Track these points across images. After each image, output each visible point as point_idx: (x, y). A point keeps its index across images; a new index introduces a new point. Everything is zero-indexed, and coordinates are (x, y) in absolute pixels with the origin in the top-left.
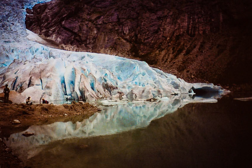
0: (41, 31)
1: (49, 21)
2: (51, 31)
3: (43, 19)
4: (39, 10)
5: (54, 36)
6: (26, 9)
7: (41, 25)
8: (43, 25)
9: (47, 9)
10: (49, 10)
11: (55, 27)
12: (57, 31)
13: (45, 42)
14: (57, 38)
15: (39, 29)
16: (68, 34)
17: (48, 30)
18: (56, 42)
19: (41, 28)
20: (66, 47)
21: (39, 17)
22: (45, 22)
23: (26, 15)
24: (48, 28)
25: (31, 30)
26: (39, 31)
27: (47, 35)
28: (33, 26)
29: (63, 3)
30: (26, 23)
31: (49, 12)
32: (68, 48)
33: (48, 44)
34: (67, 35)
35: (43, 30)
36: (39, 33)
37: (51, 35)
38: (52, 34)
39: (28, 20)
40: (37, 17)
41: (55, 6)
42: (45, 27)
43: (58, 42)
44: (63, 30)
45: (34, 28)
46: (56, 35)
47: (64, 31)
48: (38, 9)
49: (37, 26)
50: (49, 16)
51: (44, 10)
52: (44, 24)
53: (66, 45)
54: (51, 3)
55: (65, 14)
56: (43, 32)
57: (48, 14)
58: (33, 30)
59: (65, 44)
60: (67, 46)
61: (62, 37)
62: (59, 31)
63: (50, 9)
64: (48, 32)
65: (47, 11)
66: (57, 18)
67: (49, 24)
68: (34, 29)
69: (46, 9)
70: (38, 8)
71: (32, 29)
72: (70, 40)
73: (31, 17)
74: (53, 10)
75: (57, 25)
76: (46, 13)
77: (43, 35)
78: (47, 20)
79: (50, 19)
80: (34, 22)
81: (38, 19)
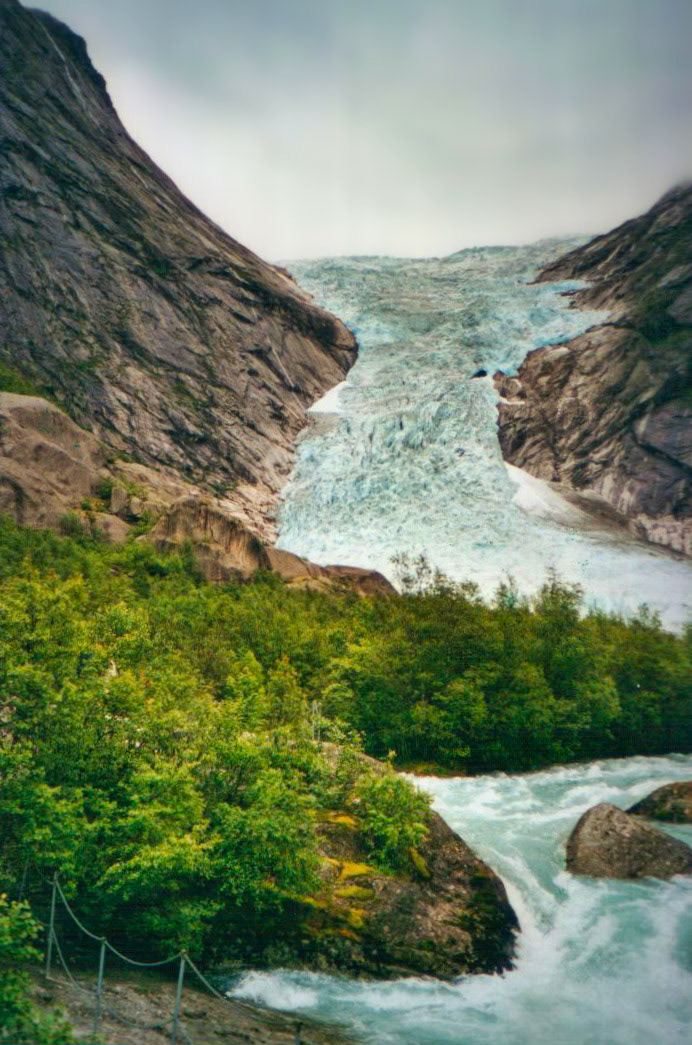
0: (556, 467)
1: (585, 426)
2: (597, 463)
3: (562, 419)
4: (543, 380)
5: (608, 481)
6: (495, 377)
7: (555, 441)
8: (563, 441)
9: (575, 372)
10: (582, 374)
11: (610, 447)
12: (620, 460)
14: (617, 491)
15: (550, 458)
16: (662, 475)
17: (583, 460)
18: (619, 506)
19: (556, 455)
20: (655, 527)
21: (548, 414)
22: (571, 428)
23: (499, 406)
24: (584, 454)
25: (520, 466)
26: (552, 468)
27: (581, 479)
28: (527, 450)
29: (636, 340)
30: (501, 436)
31: (584, 385)
32: (664, 530)
34: (658, 479)
35: (564, 461)
36: (550, 477)
37: (597, 478)
38: (599, 475)
39: (507, 427)
40: (542, 412)
41: (609, 356)
42: (571, 449)
43: (625, 508)
44: (642, 459)
45: (533, 456)
46: (615, 480)
47: (646, 459)
48: (540, 375)
49: (543, 447)
50: (586, 402)
51: (564, 382)
52: (569, 438)
53: (655, 518)
54: (590, 343)
55: (646, 389)
56: (565, 471)
57: (580, 397)
58: (530, 464)
59: (652, 515)
60: (659, 522)
61: (638, 486)
62: (625, 463)
63: (588, 374)
64: (583, 466)
65: (577, 380)
66: (619, 407)
67: (586, 434)
68: (533, 461)
69: (570, 373)
70: (539, 371)
71: (525, 460)
72: (669, 499)
73: (517, 416)
74: (601, 376)
75: (617, 436)
76: (575, 390)
77: (566, 482)
78: (579, 421)
79: (591, 415)
80: (532, 432)
81: (546, 421)
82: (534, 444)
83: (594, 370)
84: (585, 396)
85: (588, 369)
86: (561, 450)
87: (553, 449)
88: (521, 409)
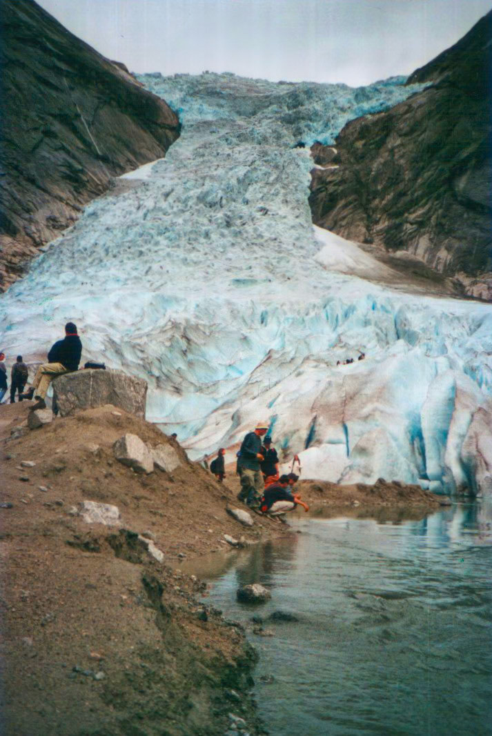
0: (368, 228)
1: (401, 186)
2: (412, 224)
3: (375, 180)
4: (359, 144)
5: (424, 242)
6: (312, 148)
7: (369, 201)
8: (377, 201)
9: (392, 133)
10: (400, 136)
11: (427, 207)
12: (437, 218)
13: (386, 270)
14: (432, 251)
15: (362, 219)
16: (482, 230)
17: (397, 221)
18: (434, 265)
19: (369, 216)
20: (474, 283)
21: (362, 175)
22: (386, 190)
23: (313, 172)
24: (399, 214)
25: (330, 229)
26: (364, 230)
27: (394, 240)
28: (339, 213)
30: (312, 201)
31: (402, 145)
32: (485, 286)
33: (400, 278)
34: (478, 233)
35: (377, 222)
36: (362, 238)
37: (411, 239)
38: (413, 237)
39: (319, 191)
40: (356, 173)
41: (429, 115)
42: (385, 210)
43: (441, 267)
44: (461, 216)
45: (344, 218)
46: (431, 240)
47: (465, 216)
48: (357, 139)
49: (355, 208)
50: (402, 161)
51: (382, 143)
52: (382, 199)
53: (475, 276)
54: (410, 106)
55: (467, 145)
56: (378, 232)
57: (396, 157)
58: (341, 226)
59: (471, 273)
60: (478, 279)
61: (457, 244)
62: (443, 221)
63: (406, 135)
64: (398, 227)
65: (394, 141)
66: (438, 165)
67: (402, 194)
68: (344, 223)
69: (387, 135)
70: (356, 135)
71: (336, 223)
73: (329, 179)
74: (419, 136)
75: (435, 195)
76: (392, 151)
77: (378, 243)
78: (394, 181)
79: (408, 175)
80: (344, 195)
81: (359, 182)
82: (345, 206)
83: (412, 131)
84: (402, 157)
85: (406, 129)
86: (374, 211)
87: (366, 210)
88: (333, 173)
